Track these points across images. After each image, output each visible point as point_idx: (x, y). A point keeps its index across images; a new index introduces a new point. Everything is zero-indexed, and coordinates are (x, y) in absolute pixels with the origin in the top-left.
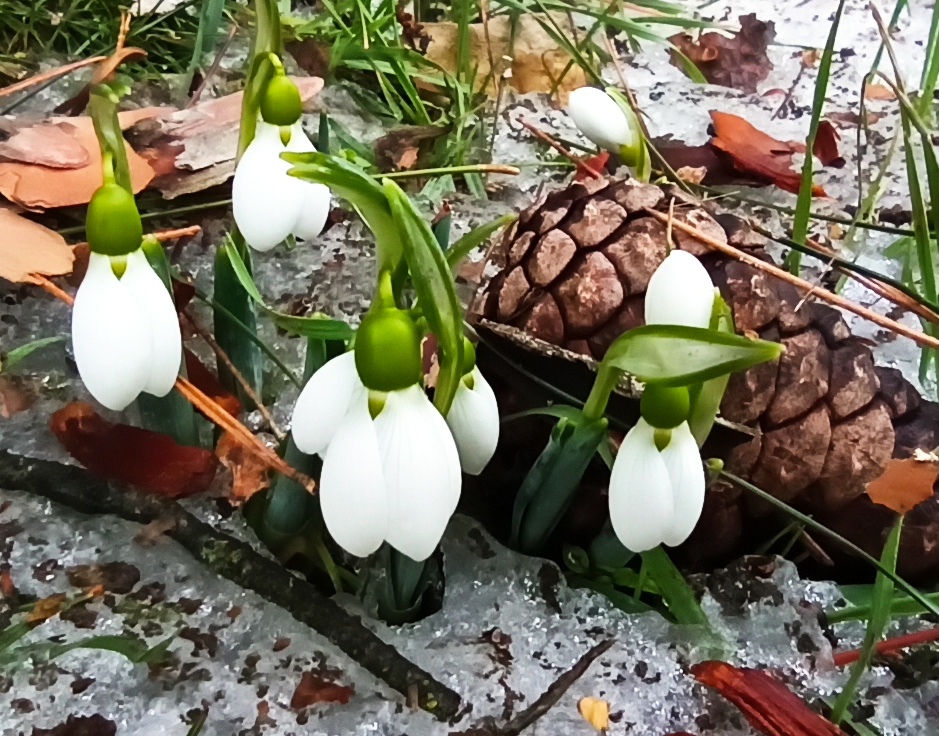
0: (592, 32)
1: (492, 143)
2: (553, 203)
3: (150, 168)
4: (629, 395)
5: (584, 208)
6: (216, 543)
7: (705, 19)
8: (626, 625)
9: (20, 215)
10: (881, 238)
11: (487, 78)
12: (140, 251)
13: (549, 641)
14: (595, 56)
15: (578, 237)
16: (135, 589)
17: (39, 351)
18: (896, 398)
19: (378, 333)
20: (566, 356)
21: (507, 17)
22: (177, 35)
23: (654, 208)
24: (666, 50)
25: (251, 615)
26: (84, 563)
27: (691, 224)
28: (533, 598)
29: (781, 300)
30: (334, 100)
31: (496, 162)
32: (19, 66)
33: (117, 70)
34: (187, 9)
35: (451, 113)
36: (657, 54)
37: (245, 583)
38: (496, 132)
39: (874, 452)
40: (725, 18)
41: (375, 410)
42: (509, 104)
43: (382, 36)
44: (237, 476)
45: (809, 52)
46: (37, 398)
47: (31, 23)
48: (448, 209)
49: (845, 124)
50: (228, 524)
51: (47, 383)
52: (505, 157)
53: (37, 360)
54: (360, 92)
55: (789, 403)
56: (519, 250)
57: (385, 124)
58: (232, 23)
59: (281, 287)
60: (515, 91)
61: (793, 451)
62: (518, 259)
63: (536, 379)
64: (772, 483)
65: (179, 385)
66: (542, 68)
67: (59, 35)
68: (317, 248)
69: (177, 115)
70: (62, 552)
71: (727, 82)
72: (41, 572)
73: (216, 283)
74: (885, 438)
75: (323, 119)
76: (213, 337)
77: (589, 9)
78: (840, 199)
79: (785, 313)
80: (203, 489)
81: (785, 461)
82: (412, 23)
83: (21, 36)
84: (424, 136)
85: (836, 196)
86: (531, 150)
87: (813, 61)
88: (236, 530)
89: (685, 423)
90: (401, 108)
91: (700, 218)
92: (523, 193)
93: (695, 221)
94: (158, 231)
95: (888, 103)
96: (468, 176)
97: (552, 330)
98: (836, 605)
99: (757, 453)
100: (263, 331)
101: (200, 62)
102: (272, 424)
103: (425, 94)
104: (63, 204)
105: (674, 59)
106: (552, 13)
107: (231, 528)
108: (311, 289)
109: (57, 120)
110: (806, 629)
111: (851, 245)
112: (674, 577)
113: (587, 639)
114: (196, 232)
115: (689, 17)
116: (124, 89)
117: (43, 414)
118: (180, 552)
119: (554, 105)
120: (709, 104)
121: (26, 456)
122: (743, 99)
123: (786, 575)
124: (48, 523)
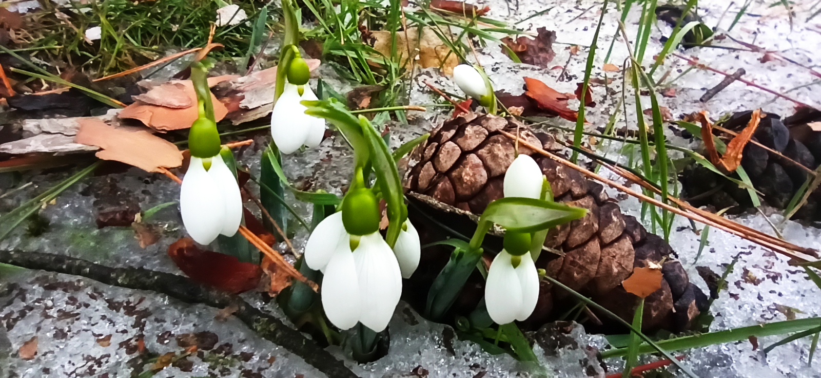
0: (461, 36)
1: (409, 94)
2: (447, 126)
3: (226, 108)
4: (493, 234)
5: (465, 130)
6: (261, 319)
7: (518, 30)
8: (491, 362)
9: (153, 134)
10: (617, 144)
11: (407, 60)
12: (219, 155)
13: (449, 372)
14: (463, 49)
15: (462, 146)
16: (216, 347)
17: (164, 209)
18: (634, 233)
19: (355, 202)
20: (457, 212)
21: (416, 28)
22: (240, 37)
23: (503, 130)
24: (499, 46)
25: (281, 360)
26: (186, 332)
27: (523, 138)
28: (439, 347)
29: (572, 179)
30: (325, 71)
31: (411, 104)
32: (154, 53)
33: (208, 55)
34: (246, 23)
35: (387, 79)
36: (494, 47)
37: (278, 342)
38: (411, 88)
39: (624, 262)
40: (529, 29)
41: (354, 246)
42: (418, 74)
43: (351, 37)
44: (273, 279)
45: (574, 47)
46: (161, 236)
47: (162, 30)
48: (388, 130)
49: (595, 84)
50: (268, 307)
51: (167, 228)
52: (416, 102)
53: (161, 216)
54: (338, 67)
55: (578, 236)
56: (429, 153)
57: (352, 84)
58: (270, 30)
59: (298, 173)
60: (421, 66)
61: (581, 262)
62: (428, 158)
63: (441, 225)
64: (569, 280)
65: (241, 230)
66: (435, 55)
67: (177, 36)
68: (317, 151)
69: (241, 79)
70: (174, 327)
71: (532, 62)
72: (162, 339)
73: (262, 171)
74: (629, 254)
75: (320, 81)
76: (259, 201)
77: (460, 24)
78: (594, 123)
79: (575, 187)
80: (254, 287)
81: (576, 268)
82: (366, 31)
83: (156, 37)
84: (374, 90)
85: (592, 122)
86: (430, 97)
87: (576, 51)
88: (273, 310)
89: (529, 252)
90: (361, 76)
91: (528, 135)
92: (427, 121)
93: (525, 137)
94: (231, 143)
95: (616, 73)
96: (397, 112)
97: (449, 197)
98: (606, 348)
99: (561, 264)
100: (287, 198)
101: (253, 51)
102: (293, 250)
103: (373, 68)
104: (177, 128)
105: (504, 50)
106: (440, 26)
107: (270, 309)
108: (314, 174)
109: (174, 82)
110: (591, 363)
111: (601, 148)
112: (518, 335)
113: (471, 371)
114: (251, 143)
115: (510, 28)
116: (210, 65)
117: (164, 245)
118: (241, 325)
119: (442, 74)
120: (523, 73)
121: (154, 270)
122: (540, 71)
123: (578, 331)
124: (166, 309)
